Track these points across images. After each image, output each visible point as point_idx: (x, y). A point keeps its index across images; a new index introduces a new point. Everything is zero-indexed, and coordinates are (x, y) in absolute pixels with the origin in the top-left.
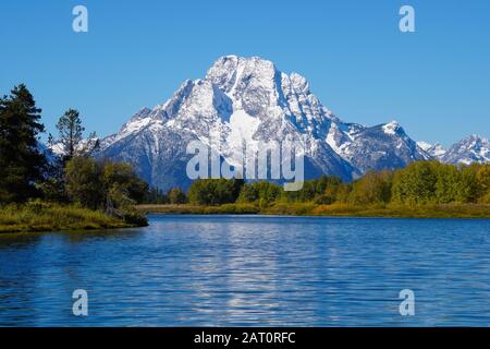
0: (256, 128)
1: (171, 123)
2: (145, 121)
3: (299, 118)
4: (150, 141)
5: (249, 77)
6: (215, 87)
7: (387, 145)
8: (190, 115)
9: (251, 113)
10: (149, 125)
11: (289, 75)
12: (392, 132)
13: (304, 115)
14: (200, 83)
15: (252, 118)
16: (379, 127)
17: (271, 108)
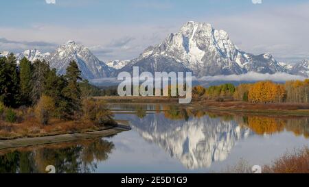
0: (203, 55)
1: (162, 53)
2: (151, 52)
3: (223, 51)
4: (153, 61)
5: (200, 31)
6: (183, 36)
7: (265, 64)
8: (171, 49)
9: (200, 48)
10: (152, 54)
11: (219, 31)
12: (267, 57)
13: (225, 49)
14: (176, 35)
15: (201, 51)
16: (262, 55)
17: (210, 46)
